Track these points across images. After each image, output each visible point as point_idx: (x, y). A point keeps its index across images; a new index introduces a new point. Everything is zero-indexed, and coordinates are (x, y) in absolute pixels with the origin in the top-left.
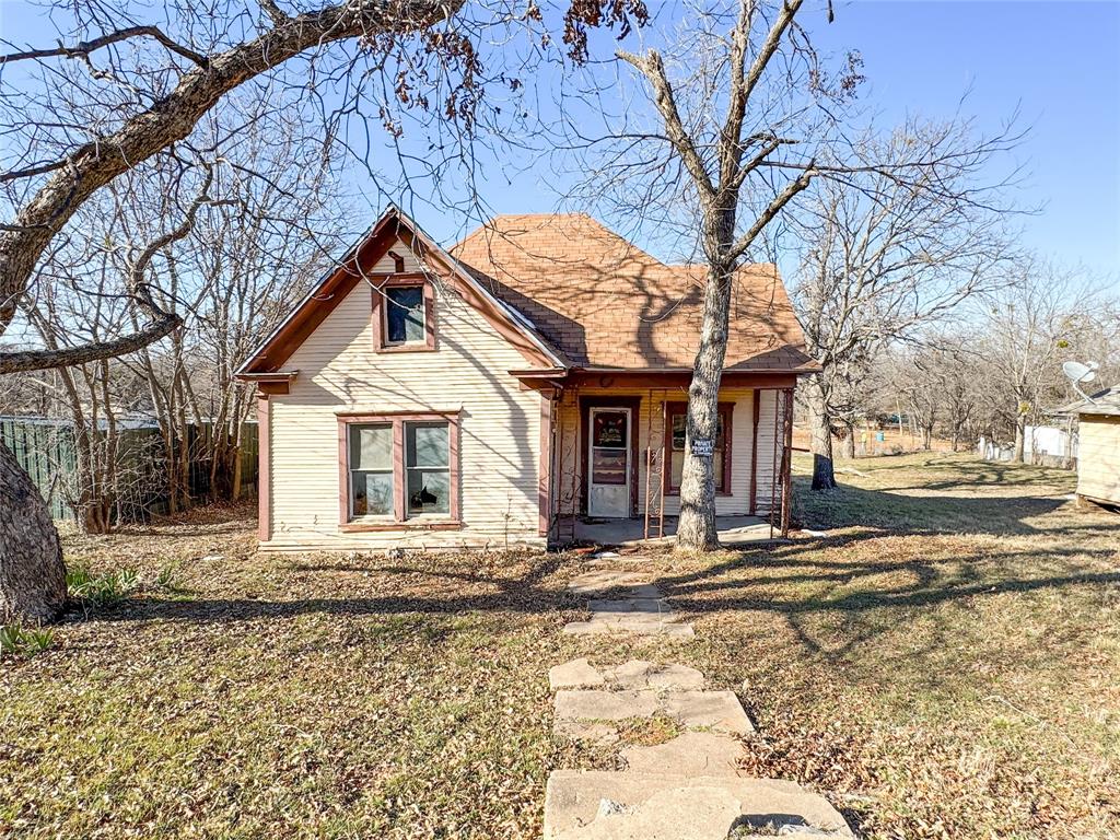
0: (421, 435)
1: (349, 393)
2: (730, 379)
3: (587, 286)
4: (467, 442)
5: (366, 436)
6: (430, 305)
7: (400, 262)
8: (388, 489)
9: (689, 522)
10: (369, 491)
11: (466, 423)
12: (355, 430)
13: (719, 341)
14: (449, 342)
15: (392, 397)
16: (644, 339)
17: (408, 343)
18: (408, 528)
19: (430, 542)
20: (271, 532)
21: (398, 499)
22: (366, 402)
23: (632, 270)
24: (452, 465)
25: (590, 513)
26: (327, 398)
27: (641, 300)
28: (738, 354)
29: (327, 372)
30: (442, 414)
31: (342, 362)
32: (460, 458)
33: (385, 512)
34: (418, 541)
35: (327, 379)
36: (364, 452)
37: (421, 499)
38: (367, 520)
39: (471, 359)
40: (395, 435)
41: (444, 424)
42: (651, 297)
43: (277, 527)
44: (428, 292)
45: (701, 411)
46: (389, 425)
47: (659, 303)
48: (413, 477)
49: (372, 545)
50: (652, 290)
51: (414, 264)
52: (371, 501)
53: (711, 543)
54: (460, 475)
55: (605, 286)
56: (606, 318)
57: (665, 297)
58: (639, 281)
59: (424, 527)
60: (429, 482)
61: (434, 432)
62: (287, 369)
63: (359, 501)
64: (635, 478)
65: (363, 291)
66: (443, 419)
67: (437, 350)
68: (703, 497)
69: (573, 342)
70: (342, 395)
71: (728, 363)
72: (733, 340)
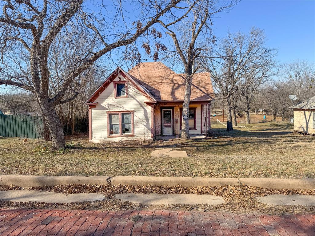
0: (125, 116)
1: (108, 107)
2: (191, 103)
3: (160, 81)
4: (135, 117)
5: (113, 116)
6: (127, 87)
7: (120, 78)
8: (118, 128)
9: (183, 133)
10: (114, 128)
11: (135, 114)
12: (111, 115)
13: (189, 95)
14: (131, 96)
15: (118, 108)
16: (173, 94)
17: (122, 96)
18: (122, 136)
19: (127, 139)
20: (92, 138)
21: (120, 131)
22: (112, 109)
23: (171, 77)
24: (132, 122)
25: (163, 134)
26: (104, 108)
27: (172, 85)
28: (193, 97)
29: (104, 103)
30: (129, 111)
31: (107, 101)
32: (134, 121)
33: (117, 133)
34: (125, 139)
35: (104, 104)
36: (112, 120)
37: (125, 130)
38: (113, 135)
39: (135, 99)
40: (120, 116)
41: (130, 114)
42: (175, 84)
43: (93, 137)
44: (126, 85)
45: (185, 110)
46: (118, 114)
47: (177, 85)
48: (123, 125)
49: (115, 140)
50: (175, 82)
51: (123, 79)
52: (114, 131)
53: (188, 138)
54: (134, 124)
55: (164, 81)
56: (165, 89)
57: (178, 84)
58: (172, 80)
59: (126, 136)
60: (127, 126)
61: (128, 116)
62: (95, 102)
63: (111, 131)
64: (173, 126)
65: (112, 85)
66: (129, 113)
67: (128, 97)
68: (186, 128)
69: (158, 95)
70: (107, 108)
71: (191, 99)
72: (192, 94)
